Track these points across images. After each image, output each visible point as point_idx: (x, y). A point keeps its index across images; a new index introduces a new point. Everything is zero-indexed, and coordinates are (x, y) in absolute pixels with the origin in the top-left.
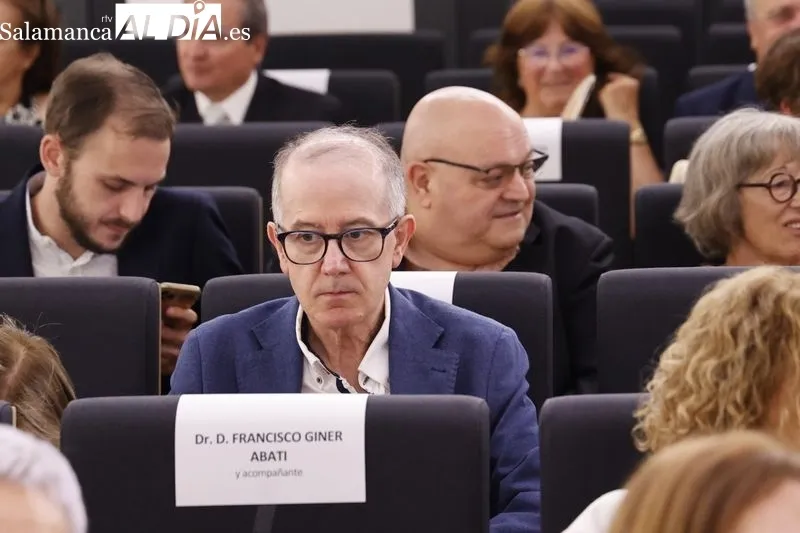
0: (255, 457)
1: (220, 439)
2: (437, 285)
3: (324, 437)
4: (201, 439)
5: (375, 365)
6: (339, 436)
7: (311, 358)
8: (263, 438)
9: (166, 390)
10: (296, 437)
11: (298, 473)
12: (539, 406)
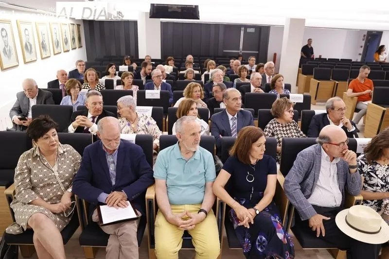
2: (165, 81)
4: (147, 94)
6: (158, 94)
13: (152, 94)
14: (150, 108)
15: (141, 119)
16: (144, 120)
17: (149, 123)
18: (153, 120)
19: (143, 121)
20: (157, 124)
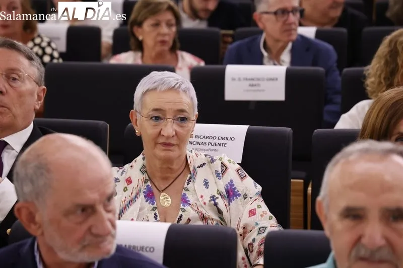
0: (250, 85)
1: (239, 79)
2: (309, 32)
3: (272, 79)
4: (233, 79)
5: (286, 57)
6: (277, 79)
7: (265, 54)
8: (252, 79)
9: (222, 64)
10: (263, 79)
11: (263, 91)
12: (341, 71)
13: (254, 82)
14: (239, 131)
15: (201, 175)
16: (212, 179)
17: (231, 193)
18: (249, 181)
19: (206, 184)
20: (264, 195)
